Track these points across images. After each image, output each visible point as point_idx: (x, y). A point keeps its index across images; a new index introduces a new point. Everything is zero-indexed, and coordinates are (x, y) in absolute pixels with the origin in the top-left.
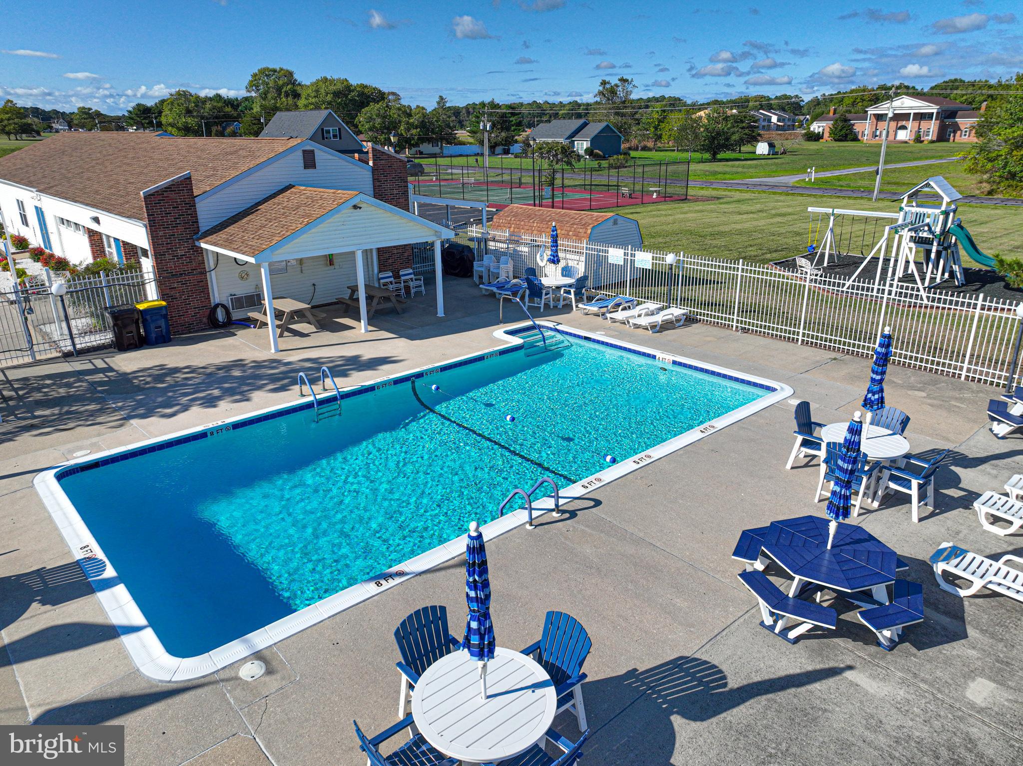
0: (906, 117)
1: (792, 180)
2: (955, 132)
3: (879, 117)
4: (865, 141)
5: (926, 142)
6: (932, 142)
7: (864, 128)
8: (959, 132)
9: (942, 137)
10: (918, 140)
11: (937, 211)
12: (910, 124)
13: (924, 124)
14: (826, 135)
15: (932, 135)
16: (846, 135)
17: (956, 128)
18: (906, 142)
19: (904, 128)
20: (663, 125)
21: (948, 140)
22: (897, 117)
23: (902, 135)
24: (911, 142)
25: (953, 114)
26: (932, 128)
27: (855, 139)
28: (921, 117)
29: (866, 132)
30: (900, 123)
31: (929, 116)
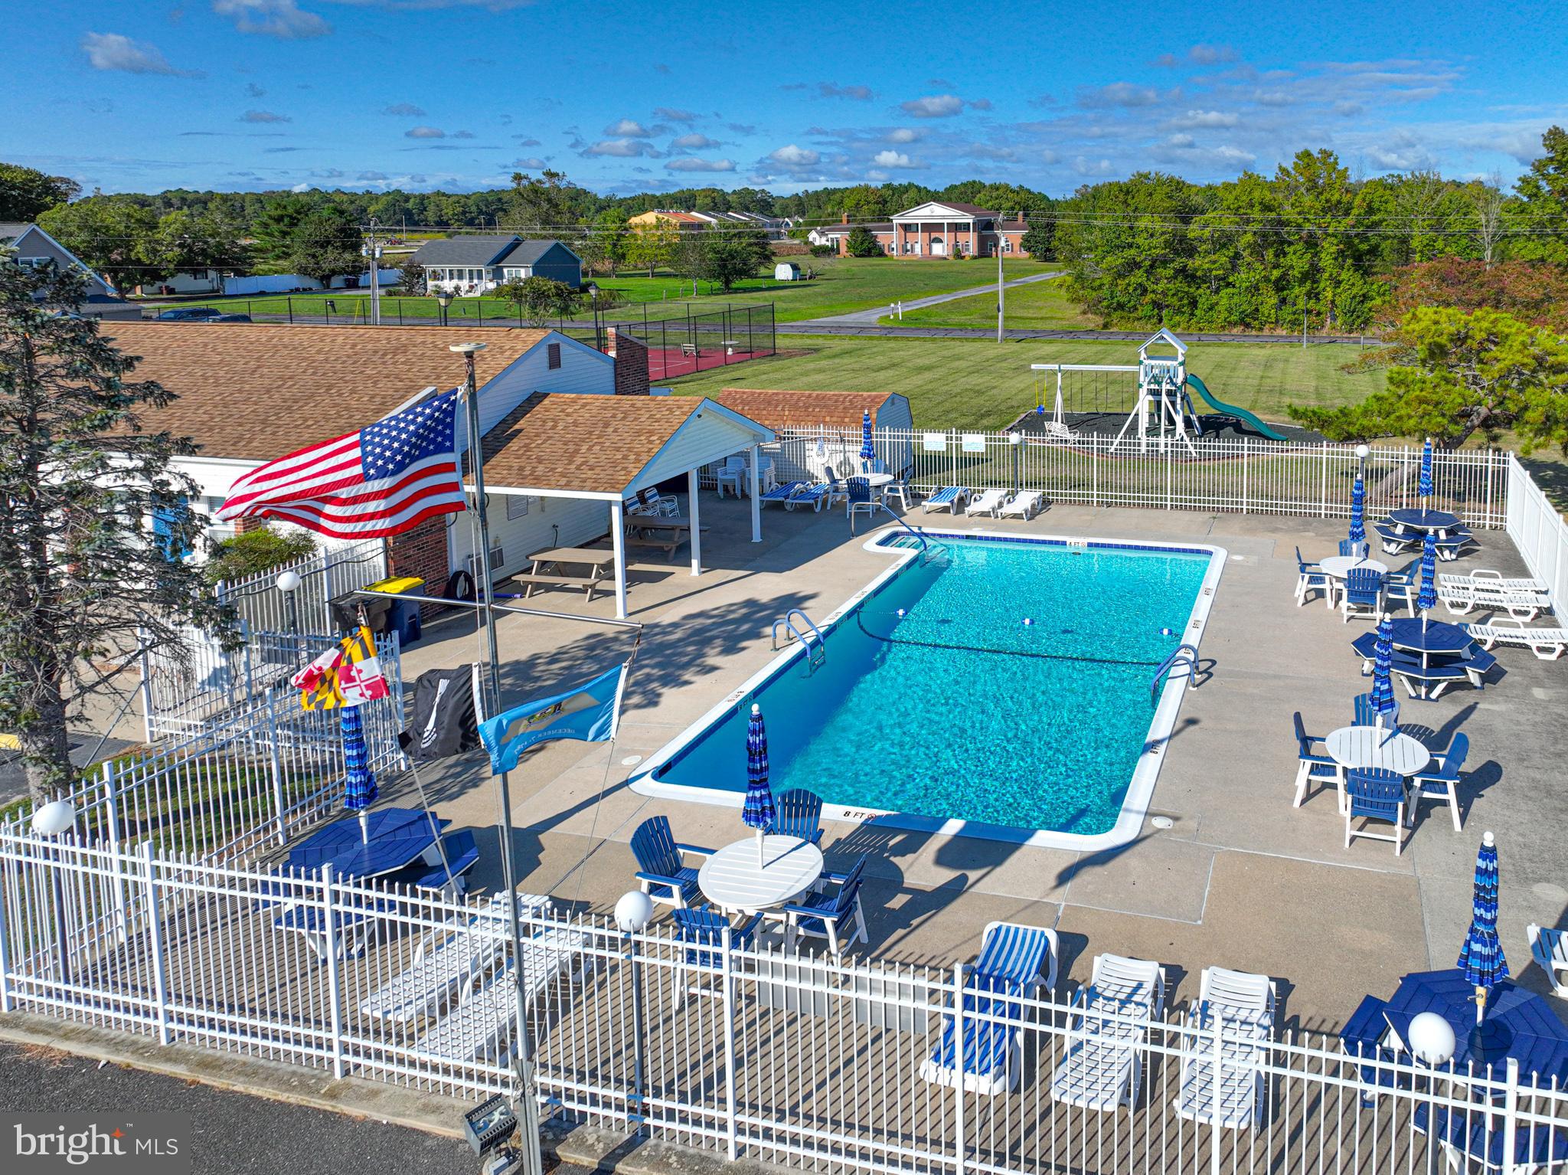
0: (939, 227)
1: (873, 316)
2: (996, 247)
3: (907, 228)
4: (895, 258)
5: (967, 259)
6: (975, 258)
7: (889, 239)
8: (1000, 247)
9: (984, 252)
10: (959, 256)
11: (1175, 363)
12: (946, 236)
13: (962, 237)
14: (843, 249)
15: (973, 249)
16: (870, 250)
17: (996, 241)
18: (945, 260)
19: (939, 241)
20: (624, 242)
21: (990, 256)
22: (928, 228)
23: (938, 250)
24: (951, 258)
25: (989, 225)
26: (971, 240)
27: (882, 254)
28: (956, 228)
29: (894, 246)
30: (934, 235)
31: (965, 227)
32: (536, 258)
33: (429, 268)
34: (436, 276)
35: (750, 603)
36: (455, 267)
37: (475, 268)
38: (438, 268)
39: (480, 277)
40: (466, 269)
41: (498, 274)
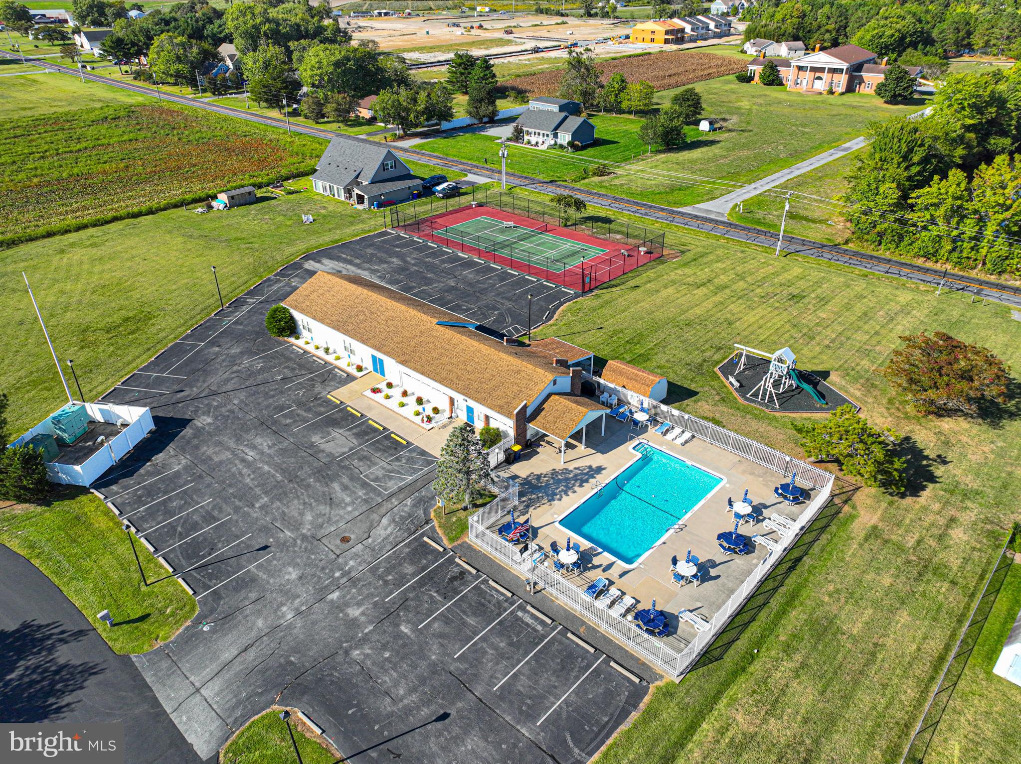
0: (822, 70)
2: (860, 84)
3: (800, 69)
4: (788, 89)
5: (836, 94)
6: (842, 94)
7: (788, 75)
8: (863, 84)
9: (850, 89)
10: (831, 92)
12: (826, 76)
13: (836, 78)
14: (757, 78)
15: (841, 89)
16: (773, 80)
17: (861, 81)
18: (821, 93)
19: (820, 78)
21: (854, 91)
22: (815, 69)
23: (819, 86)
24: (825, 93)
25: (860, 69)
26: (842, 80)
27: (781, 84)
28: (833, 71)
29: (790, 78)
30: (818, 75)
31: (841, 71)
32: (574, 129)
33: (525, 129)
34: (528, 133)
35: (590, 467)
36: (537, 131)
37: (546, 133)
38: (530, 130)
39: (548, 135)
40: (542, 132)
41: (556, 136)
